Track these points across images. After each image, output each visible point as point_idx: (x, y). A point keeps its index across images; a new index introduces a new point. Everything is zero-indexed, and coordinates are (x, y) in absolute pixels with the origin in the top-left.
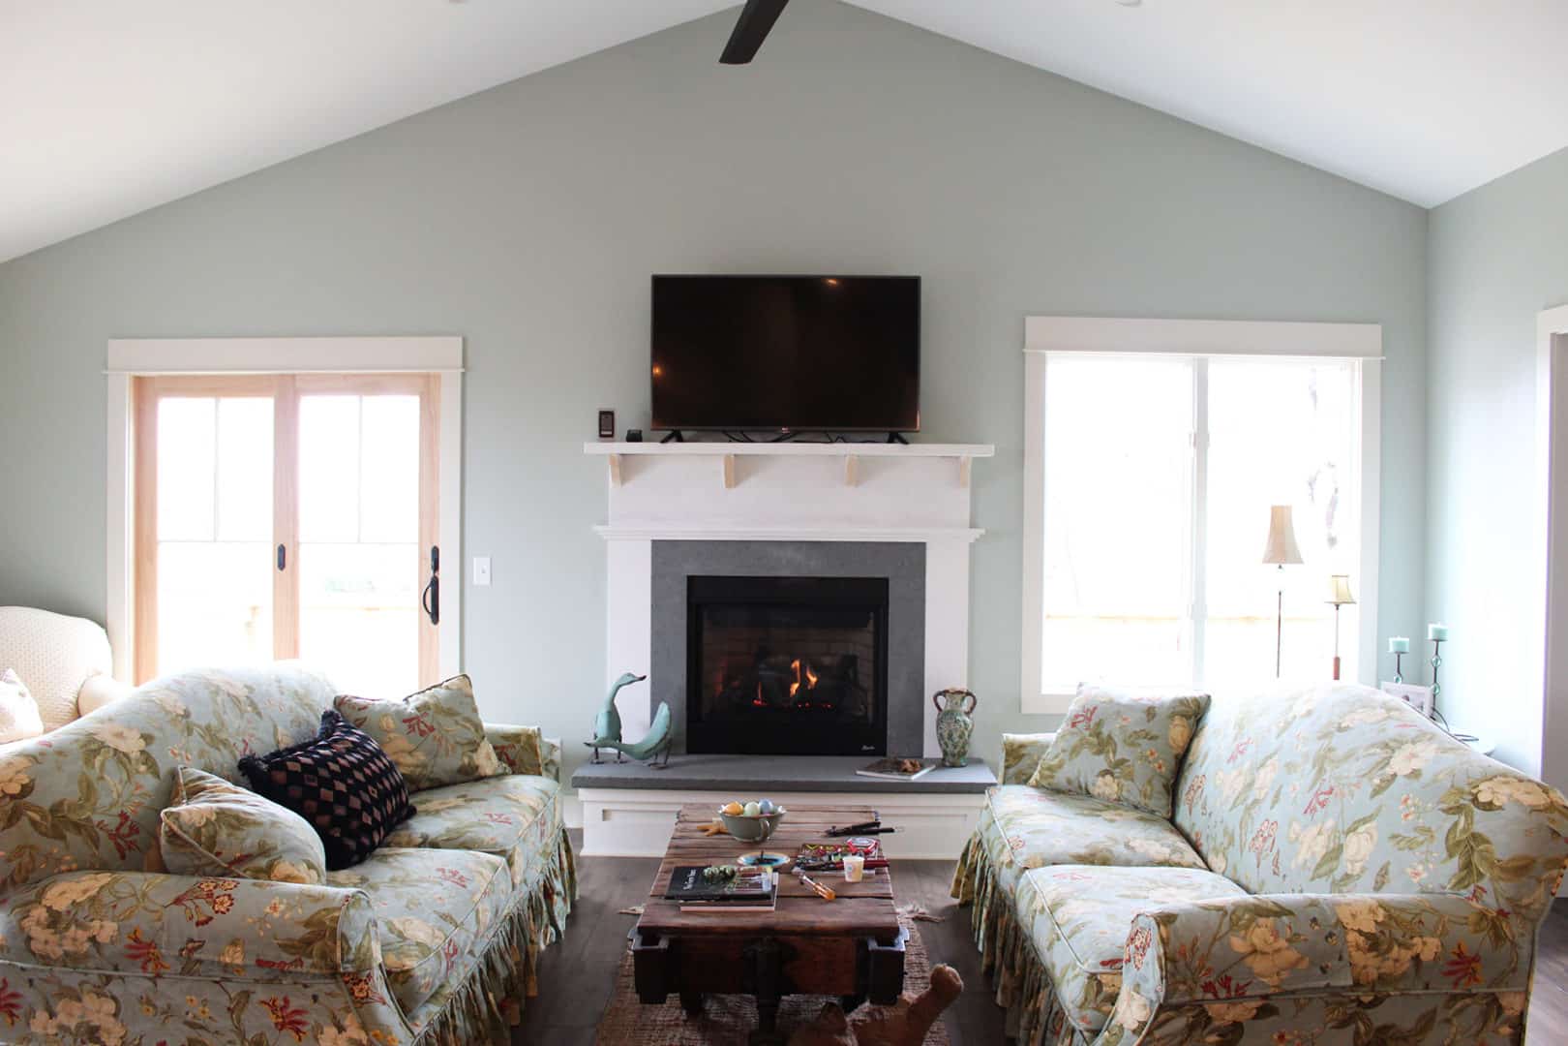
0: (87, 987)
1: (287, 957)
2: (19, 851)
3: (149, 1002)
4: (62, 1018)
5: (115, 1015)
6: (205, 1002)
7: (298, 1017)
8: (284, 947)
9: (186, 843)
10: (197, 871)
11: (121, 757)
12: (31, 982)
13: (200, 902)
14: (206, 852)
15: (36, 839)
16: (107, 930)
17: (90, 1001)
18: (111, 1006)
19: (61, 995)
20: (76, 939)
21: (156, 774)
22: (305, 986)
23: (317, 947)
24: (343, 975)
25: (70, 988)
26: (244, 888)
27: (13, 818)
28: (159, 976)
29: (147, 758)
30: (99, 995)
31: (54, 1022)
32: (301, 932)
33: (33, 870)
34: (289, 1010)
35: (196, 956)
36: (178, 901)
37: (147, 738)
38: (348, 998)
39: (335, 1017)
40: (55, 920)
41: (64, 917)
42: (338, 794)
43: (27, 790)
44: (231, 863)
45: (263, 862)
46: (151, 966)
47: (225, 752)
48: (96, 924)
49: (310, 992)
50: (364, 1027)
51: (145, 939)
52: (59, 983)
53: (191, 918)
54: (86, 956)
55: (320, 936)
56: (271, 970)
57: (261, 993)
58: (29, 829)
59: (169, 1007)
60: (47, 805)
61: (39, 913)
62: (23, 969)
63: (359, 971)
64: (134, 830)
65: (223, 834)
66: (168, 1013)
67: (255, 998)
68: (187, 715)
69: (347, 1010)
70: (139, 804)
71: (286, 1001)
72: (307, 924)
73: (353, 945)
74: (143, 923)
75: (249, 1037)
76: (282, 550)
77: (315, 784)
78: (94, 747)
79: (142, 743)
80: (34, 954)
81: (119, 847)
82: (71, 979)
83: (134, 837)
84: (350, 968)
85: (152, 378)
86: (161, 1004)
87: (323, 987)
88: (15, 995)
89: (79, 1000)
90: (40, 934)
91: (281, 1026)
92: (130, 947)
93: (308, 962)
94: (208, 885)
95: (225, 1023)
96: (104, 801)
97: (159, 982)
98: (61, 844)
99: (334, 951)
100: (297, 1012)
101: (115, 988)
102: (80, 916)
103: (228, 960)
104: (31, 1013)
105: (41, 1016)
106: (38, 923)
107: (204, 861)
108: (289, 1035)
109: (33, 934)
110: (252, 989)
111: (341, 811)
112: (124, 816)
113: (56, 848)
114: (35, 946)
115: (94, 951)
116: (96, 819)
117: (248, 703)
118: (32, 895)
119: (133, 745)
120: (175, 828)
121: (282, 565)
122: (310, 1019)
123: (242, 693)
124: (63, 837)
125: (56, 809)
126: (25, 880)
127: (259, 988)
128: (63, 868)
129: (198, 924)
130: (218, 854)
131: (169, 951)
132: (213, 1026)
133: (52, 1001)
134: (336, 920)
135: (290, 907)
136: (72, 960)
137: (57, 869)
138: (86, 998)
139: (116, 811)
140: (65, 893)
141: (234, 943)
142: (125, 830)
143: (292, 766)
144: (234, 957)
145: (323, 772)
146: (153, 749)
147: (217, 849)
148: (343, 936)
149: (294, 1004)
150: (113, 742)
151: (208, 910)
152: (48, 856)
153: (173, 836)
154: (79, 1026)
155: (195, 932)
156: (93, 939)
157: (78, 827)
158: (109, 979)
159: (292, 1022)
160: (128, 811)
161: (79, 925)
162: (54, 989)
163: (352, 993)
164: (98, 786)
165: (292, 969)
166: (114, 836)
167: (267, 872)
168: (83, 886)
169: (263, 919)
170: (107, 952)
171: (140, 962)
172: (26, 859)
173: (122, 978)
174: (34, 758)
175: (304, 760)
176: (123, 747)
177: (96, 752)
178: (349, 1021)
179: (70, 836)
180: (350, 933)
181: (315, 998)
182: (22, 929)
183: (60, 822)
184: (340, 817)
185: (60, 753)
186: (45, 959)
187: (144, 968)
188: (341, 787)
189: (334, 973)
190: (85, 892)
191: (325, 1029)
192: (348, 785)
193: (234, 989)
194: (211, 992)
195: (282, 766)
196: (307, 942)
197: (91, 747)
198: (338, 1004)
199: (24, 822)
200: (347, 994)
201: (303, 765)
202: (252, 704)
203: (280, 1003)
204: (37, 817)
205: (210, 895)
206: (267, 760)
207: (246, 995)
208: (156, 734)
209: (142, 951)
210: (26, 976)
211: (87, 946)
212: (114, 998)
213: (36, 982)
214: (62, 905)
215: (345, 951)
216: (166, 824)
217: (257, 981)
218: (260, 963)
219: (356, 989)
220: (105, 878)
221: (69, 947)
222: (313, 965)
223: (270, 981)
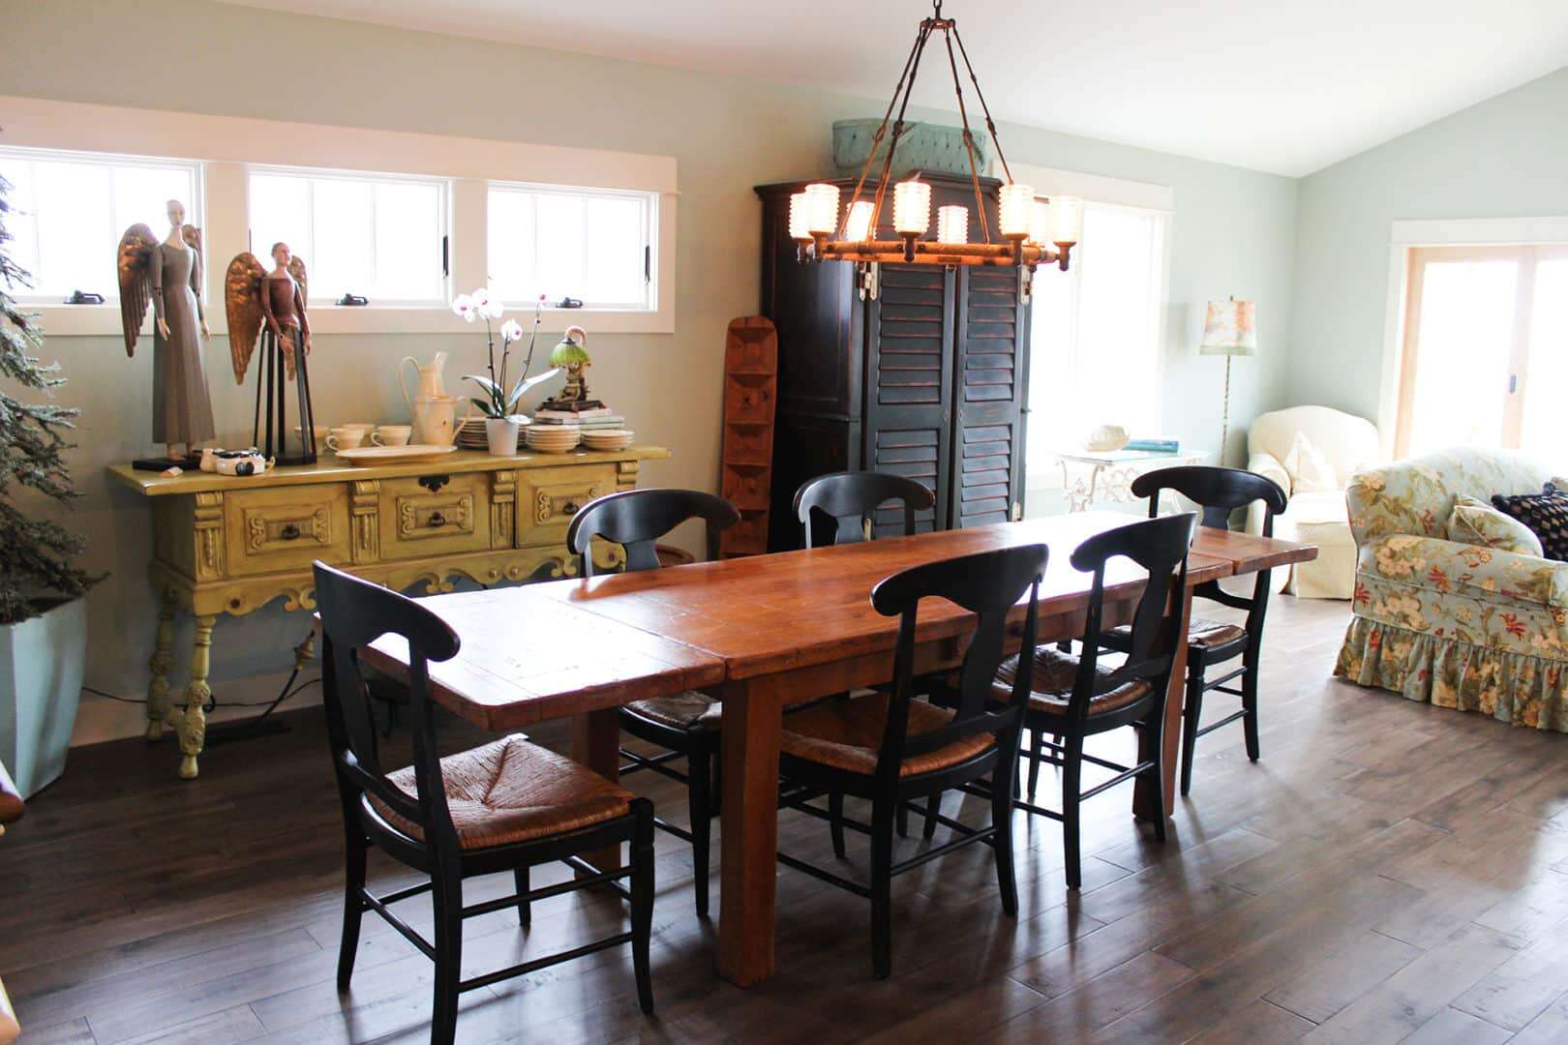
0: (1405, 593)
1: (1519, 591)
2: (1376, 519)
3: (1437, 606)
4: (1390, 608)
5: (1419, 610)
6: (1468, 610)
7: (1519, 627)
8: (1519, 585)
9: (1467, 525)
10: (1471, 542)
11: (1428, 482)
12: (1376, 586)
13: (1473, 556)
14: (1476, 531)
15: (1385, 513)
16: (1420, 564)
17: (1406, 601)
18: (1417, 605)
19: (1390, 596)
20: (1402, 567)
21: (1445, 494)
22: (1528, 610)
23: (1537, 588)
24: (1551, 606)
25: (1395, 592)
26: (1497, 553)
27: (1376, 500)
28: (1445, 592)
29: (1441, 485)
30: (1411, 598)
31: (1386, 609)
32: (1530, 578)
33: (1383, 529)
34: (1516, 622)
35: (1468, 583)
36: (1460, 554)
37: (1441, 474)
38: (1553, 621)
39: (1542, 630)
40: (1393, 555)
41: (1399, 554)
42: (1553, 526)
43: (1382, 488)
44: (1491, 541)
45: (1508, 544)
46: (1441, 586)
47: (1482, 492)
48: (1415, 559)
49: (1531, 613)
50: (1559, 638)
51: (1440, 571)
52: (1391, 588)
53: (1467, 563)
54: (1408, 576)
55: (1540, 581)
56: (1509, 597)
57: (1502, 610)
58: (1383, 507)
59: (1448, 610)
60: (1392, 497)
61: (1385, 550)
62: (1373, 579)
63: (1561, 608)
64: (1433, 520)
65: (1487, 525)
66: (1447, 613)
67: (1497, 612)
68: (1461, 467)
69: (1551, 627)
70: (1436, 508)
71: (1515, 617)
72: (1534, 574)
73: (1560, 591)
74: (1441, 563)
75: (1491, 633)
76: (1513, 379)
77: (1539, 517)
78: (1413, 473)
79: (1437, 477)
80: (1379, 571)
81: (1426, 528)
82: (1398, 588)
83: (1433, 524)
84: (1555, 604)
85: (1422, 249)
86: (1444, 608)
87: (1537, 612)
88: (1367, 592)
89: (1400, 599)
90: (1385, 561)
91: (1510, 630)
92: (1431, 574)
93: (1531, 595)
94: (1477, 548)
95: (1477, 623)
96: (1419, 501)
97: (1444, 595)
98: (1397, 518)
99: (1547, 590)
100: (1519, 624)
101: (1420, 595)
102: (1407, 555)
103: (1485, 588)
104: (1374, 603)
105: (1379, 605)
106: (1385, 555)
107: (1474, 537)
108: (1514, 635)
109: (1381, 560)
110: (1495, 606)
111: (1554, 536)
112: (1428, 512)
113: (1395, 520)
114: (1382, 568)
115: (1412, 574)
116: (1415, 509)
117: (1496, 469)
118: (1382, 541)
119: (1434, 477)
120: (1462, 515)
121: (1512, 390)
122: (1528, 629)
123: (1492, 462)
124: (1398, 515)
125: (1396, 500)
126: (1379, 533)
127: (1500, 607)
128: (1398, 531)
129: (1471, 566)
130: (1484, 535)
131: (1452, 577)
132: (1471, 625)
133: (1386, 597)
134: (1551, 573)
135: (1524, 565)
136: (1398, 576)
137: (1395, 531)
138: (1403, 599)
139: (1425, 508)
140: (1399, 542)
141: (1490, 579)
142: (1428, 518)
143: (1525, 504)
144: (1488, 586)
145: (1546, 512)
146: (1443, 480)
147: (1483, 532)
148: (1554, 584)
149: (1519, 619)
150: (1423, 473)
151: (1477, 560)
152: (1391, 523)
153: (1460, 521)
154: (1398, 613)
155: (1469, 571)
156: (1412, 568)
157: (1406, 512)
158: (1417, 590)
159: (1517, 629)
160: (1431, 509)
161: (1406, 559)
162: (1387, 591)
163: (1555, 618)
164: (1416, 494)
165: (1522, 597)
166: (1424, 520)
167: (1511, 549)
168: (1410, 540)
169: (1508, 569)
170: (1418, 575)
171: (1435, 583)
172: (1381, 522)
173: (1424, 590)
174: (1386, 473)
175: (1532, 502)
176: (1429, 477)
177: (1416, 476)
178: (1551, 634)
179: (1402, 514)
180: (1559, 583)
181: (1532, 618)
182: (1375, 557)
183: (1397, 508)
184: (1554, 540)
185: (1398, 473)
186: (1386, 576)
187: (1437, 587)
188: (1555, 522)
189: (1545, 604)
190: (1410, 543)
191: (1536, 636)
192: (1561, 523)
193: (1486, 605)
194: (1473, 605)
195: (1519, 504)
196: (1533, 584)
197: (1413, 474)
198: (1545, 623)
199: (1380, 503)
200: (1551, 618)
201: (1533, 506)
202: (1499, 469)
203: (1511, 617)
204: (1387, 503)
205: (1479, 553)
206: (1509, 499)
207: (1492, 610)
208: (1445, 473)
209: (1437, 577)
210: (1375, 583)
211: (1409, 570)
212: (1419, 601)
213: (1379, 587)
214: (1397, 548)
215: (1556, 593)
216: (1458, 513)
217: (1500, 603)
218: (1504, 593)
219: (1558, 617)
220: (1420, 539)
221: (1399, 570)
222: (1534, 598)
223: (1507, 604)
